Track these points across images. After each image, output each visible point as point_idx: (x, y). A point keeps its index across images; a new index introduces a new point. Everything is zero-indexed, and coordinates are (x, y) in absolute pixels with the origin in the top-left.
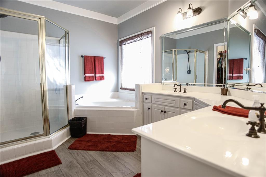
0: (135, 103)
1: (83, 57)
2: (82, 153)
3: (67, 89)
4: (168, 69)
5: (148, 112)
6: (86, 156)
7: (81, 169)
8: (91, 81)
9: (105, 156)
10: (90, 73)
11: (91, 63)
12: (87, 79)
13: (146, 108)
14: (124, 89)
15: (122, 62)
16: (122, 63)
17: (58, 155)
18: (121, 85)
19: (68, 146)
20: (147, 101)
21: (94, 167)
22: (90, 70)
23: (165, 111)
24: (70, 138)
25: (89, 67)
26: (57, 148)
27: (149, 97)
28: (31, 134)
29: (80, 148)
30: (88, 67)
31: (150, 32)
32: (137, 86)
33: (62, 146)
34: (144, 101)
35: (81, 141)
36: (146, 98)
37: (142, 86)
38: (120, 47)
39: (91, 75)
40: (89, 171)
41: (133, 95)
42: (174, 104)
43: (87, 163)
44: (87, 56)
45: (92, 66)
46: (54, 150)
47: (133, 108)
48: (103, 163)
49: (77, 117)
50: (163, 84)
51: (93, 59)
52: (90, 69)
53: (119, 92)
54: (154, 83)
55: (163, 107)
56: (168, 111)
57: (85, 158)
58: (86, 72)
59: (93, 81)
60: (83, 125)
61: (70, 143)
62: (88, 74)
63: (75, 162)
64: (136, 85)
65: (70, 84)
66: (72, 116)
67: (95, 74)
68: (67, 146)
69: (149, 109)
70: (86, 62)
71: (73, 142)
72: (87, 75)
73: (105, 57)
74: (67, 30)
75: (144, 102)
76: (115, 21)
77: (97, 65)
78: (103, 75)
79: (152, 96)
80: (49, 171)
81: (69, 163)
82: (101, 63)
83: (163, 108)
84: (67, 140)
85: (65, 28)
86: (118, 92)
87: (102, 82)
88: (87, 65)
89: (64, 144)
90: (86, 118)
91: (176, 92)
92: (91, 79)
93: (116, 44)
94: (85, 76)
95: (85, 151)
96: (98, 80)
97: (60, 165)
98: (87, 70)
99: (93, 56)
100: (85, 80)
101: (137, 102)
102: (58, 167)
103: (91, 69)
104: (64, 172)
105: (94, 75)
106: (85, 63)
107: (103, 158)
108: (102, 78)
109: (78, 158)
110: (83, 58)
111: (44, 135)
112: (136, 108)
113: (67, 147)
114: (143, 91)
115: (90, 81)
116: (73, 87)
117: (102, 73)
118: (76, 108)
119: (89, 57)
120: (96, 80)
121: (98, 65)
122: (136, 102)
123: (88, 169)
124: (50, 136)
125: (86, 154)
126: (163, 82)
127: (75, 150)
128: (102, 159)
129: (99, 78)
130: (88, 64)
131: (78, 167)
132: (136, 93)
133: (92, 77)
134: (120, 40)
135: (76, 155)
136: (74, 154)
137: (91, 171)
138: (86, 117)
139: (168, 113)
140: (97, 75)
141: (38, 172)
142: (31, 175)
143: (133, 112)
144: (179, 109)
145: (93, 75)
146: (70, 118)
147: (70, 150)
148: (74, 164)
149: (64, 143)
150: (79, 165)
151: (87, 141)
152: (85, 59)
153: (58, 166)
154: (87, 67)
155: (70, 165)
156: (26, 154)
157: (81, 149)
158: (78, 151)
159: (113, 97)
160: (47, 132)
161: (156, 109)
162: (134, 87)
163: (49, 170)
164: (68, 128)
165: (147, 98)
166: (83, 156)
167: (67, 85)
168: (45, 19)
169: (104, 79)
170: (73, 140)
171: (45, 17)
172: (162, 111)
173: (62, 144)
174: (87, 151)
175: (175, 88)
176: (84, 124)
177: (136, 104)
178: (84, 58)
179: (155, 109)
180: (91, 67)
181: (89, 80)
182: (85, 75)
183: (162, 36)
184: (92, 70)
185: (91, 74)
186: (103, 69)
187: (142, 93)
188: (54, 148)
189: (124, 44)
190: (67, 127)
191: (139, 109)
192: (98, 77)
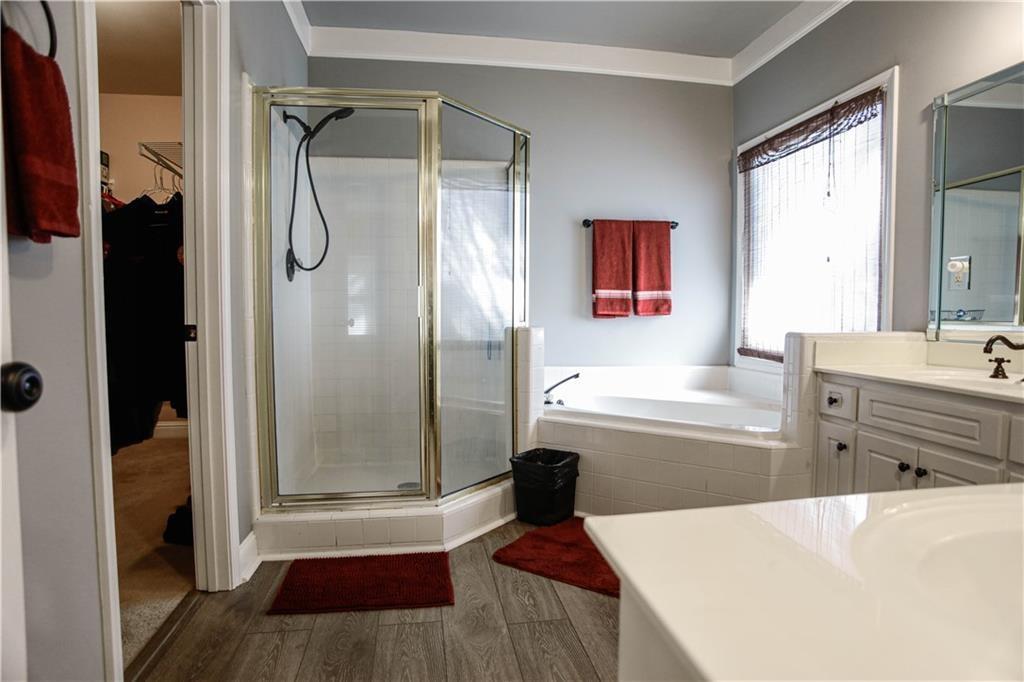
0: (779, 415)
1: (589, 226)
2: (534, 584)
3: (516, 341)
4: (966, 264)
5: (836, 460)
6: (540, 597)
7: (507, 641)
8: (617, 318)
9: (610, 617)
10: (613, 285)
11: (620, 246)
12: (604, 310)
13: (830, 444)
14: (753, 355)
15: (749, 239)
16: (749, 245)
17: (451, 571)
18: (744, 337)
19: (496, 550)
20: (832, 411)
21: (556, 650)
22: (614, 275)
23: (919, 469)
24: (513, 521)
25: (611, 263)
26: (459, 547)
27: (846, 394)
28: (399, 486)
29: (531, 565)
30: (608, 264)
31: (877, 95)
32: (792, 340)
33: (476, 545)
34: (823, 411)
35: (547, 540)
36: (830, 398)
37: (815, 344)
38: (740, 178)
39: (616, 293)
40: (532, 658)
41: (772, 379)
42: (973, 439)
43: (535, 627)
44: (603, 222)
45: (624, 258)
46: (447, 553)
47: (767, 436)
48: (593, 643)
49: (544, 449)
50: (931, 335)
51: (626, 233)
52: (615, 269)
53: (734, 366)
54: (888, 330)
55: (914, 446)
56: (935, 471)
57: (535, 605)
58: (599, 282)
59: (627, 316)
60: (560, 482)
61: (505, 538)
62: (608, 291)
63: (497, 608)
64: (789, 336)
65: (526, 324)
66: (527, 444)
67: (635, 289)
68: (490, 548)
69: (842, 447)
70: (602, 242)
71: (518, 537)
72: (603, 293)
73: (677, 224)
74: (519, 129)
75: (821, 415)
76: (723, 73)
77: (643, 253)
78: (665, 292)
79: (858, 389)
80: (408, 620)
81: (477, 609)
82: (659, 247)
83: (910, 451)
84: (500, 527)
85: (511, 122)
86: (729, 365)
87: (661, 320)
88: (603, 254)
89: (485, 537)
90: (576, 457)
91: (1005, 377)
92: (618, 308)
93: (726, 166)
94: (594, 296)
95: (544, 580)
96: (647, 312)
97: (445, 609)
98: (604, 276)
99: (629, 222)
100: (595, 314)
101: (789, 414)
102: (439, 614)
103: (617, 271)
104: (450, 636)
105: (628, 293)
106: (598, 248)
107: (600, 622)
108: (661, 307)
109: (512, 599)
110: (591, 228)
111: (422, 495)
112: (784, 438)
113: (492, 552)
114: (821, 365)
115: (614, 316)
116: (538, 336)
117: (663, 284)
118: (545, 414)
119: (614, 226)
120: (636, 312)
121: (649, 256)
122: (785, 410)
123: (530, 651)
124: (440, 500)
125: (545, 592)
126: (933, 326)
127: (514, 570)
128: (595, 625)
129: (651, 307)
130: (606, 250)
131: (501, 632)
132: (787, 374)
133: (624, 301)
134: (741, 149)
135: (509, 587)
136: (504, 580)
137: (536, 659)
138: (577, 454)
139: (935, 477)
140: (643, 295)
141: (377, 613)
142: (358, 613)
143: (765, 452)
144: (1002, 466)
145: (625, 292)
146: (522, 449)
147: (496, 564)
148: (490, 619)
149: (485, 535)
150: (506, 626)
151: (565, 544)
152: (597, 233)
153: (439, 609)
154: (603, 261)
155: (477, 618)
156: (363, 546)
157: (535, 568)
158: (524, 573)
159: (706, 386)
160: (431, 488)
161: (873, 455)
162: (778, 346)
163: (408, 615)
164: (508, 484)
165: (834, 397)
166: (532, 596)
167: (515, 326)
168: (441, 99)
169: (669, 310)
170: (518, 532)
171: (442, 94)
172: (904, 467)
173: (480, 539)
174: (552, 581)
175: (1000, 361)
176: (562, 477)
177: (784, 422)
178: (594, 231)
179: (871, 451)
180: (618, 265)
181: (610, 313)
182: (594, 292)
183: (939, 102)
184: (621, 274)
185: (617, 288)
186: (666, 270)
187: (816, 373)
188: (448, 546)
189: (762, 165)
190: (506, 481)
191: (794, 445)
192: (645, 301)
